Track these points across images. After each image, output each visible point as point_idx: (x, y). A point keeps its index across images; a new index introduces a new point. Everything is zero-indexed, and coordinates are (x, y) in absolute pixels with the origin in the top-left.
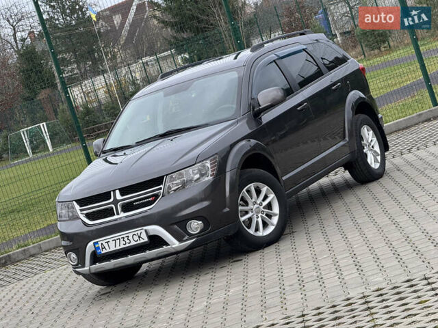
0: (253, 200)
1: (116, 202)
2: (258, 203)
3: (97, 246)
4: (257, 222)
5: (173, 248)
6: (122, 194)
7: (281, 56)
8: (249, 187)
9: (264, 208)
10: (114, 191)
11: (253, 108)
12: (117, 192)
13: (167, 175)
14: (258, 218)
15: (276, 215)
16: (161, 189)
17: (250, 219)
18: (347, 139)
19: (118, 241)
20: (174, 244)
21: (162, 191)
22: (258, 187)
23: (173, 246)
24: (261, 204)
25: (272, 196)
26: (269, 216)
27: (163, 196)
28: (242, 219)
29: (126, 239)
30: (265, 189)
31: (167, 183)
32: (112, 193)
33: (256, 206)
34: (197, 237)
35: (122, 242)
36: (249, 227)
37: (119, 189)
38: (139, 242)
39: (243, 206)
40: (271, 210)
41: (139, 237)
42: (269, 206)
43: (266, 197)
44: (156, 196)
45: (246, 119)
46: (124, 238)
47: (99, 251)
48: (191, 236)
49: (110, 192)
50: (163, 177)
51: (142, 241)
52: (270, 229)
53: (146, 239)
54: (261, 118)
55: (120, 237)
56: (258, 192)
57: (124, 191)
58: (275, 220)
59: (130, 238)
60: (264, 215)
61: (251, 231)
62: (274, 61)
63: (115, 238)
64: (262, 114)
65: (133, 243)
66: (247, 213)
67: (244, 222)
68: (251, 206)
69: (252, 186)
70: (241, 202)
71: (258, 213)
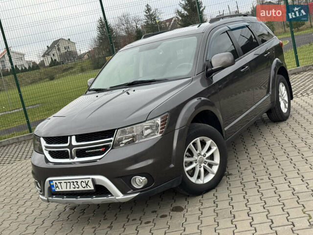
0: (198, 152)
1: (71, 146)
2: (202, 154)
3: (52, 184)
4: (200, 172)
5: (117, 199)
6: (77, 140)
7: (232, 28)
8: (196, 141)
9: (207, 158)
10: (71, 136)
11: (207, 69)
12: (74, 138)
13: (119, 129)
14: (200, 168)
15: (216, 165)
16: (111, 141)
17: (194, 169)
18: (270, 93)
19: (68, 184)
20: (118, 196)
21: (112, 143)
22: (203, 140)
23: (117, 198)
24: (204, 155)
25: (215, 148)
26: (210, 165)
27: (112, 149)
28: (187, 169)
29: (75, 184)
30: (209, 142)
31: (118, 135)
32: (69, 137)
33: (200, 156)
34: (141, 192)
35: (72, 186)
36: (192, 176)
37: (75, 135)
38: (86, 189)
39: (188, 157)
40: (213, 160)
41: (87, 185)
42: (212, 157)
43: (210, 149)
44: (107, 147)
45: (200, 78)
46: (73, 182)
47: (53, 189)
48: (135, 190)
49: (68, 136)
50: (115, 130)
51: (89, 188)
52: (210, 177)
53: (92, 188)
54: (212, 78)
55: (71, 181)
56: (203, 144)
57: (80, 138)
58: (215, 169)
59: (79, 184)
60: (206, 165)
61: (193, 180)
62: (226, 32)
63: (67, 181)
64: (214, 74)
65: (81, 189)
66: (191, 163)
67: (187, 172)
68: (195, 157)
69: (198, 140)
70: (188, 154)
71: (201, 163)
